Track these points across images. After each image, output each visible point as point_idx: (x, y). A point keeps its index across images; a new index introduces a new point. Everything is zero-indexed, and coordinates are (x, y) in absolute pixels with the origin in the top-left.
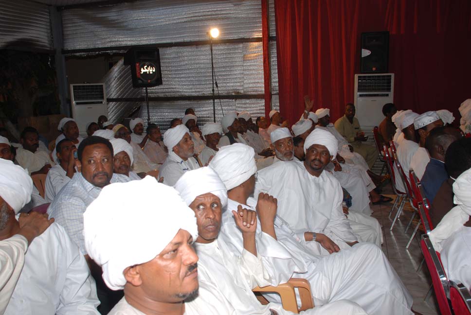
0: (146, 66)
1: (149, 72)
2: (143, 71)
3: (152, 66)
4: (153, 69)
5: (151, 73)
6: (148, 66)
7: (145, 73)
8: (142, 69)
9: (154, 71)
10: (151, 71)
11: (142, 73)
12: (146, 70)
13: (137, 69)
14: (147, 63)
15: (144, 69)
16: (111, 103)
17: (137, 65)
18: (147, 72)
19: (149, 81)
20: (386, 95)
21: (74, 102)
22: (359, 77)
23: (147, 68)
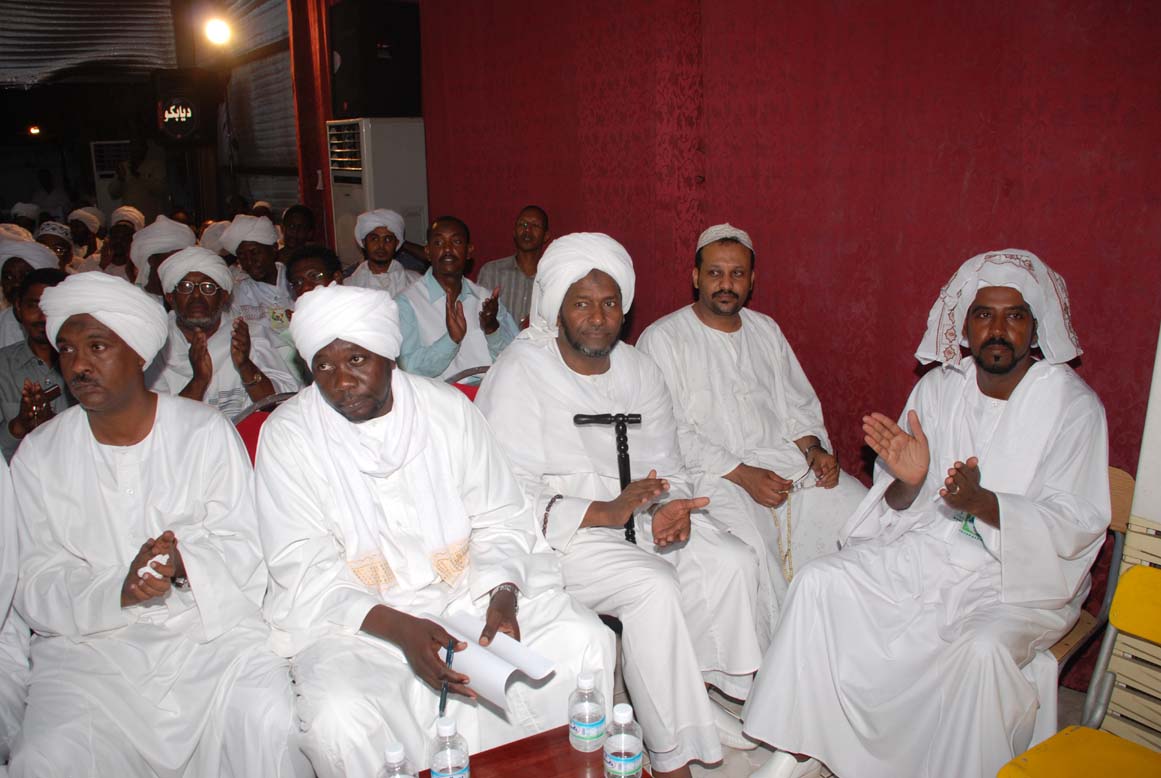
0: (173, 107)
1: (180, 118)
2: (168, 116)
3: (185, 107)
4: (187, 112)
5: (183, 119)
6: (177, 107)
7: (170, 119)
8: (167, 112)
9: (189, 115)
10: (183, 115)
11: (167, 120)
12: (173, 115)
13: (159, 113)
14: (175, 101)
15: (170, 113)
17: (159, 103)
18: (174, 119)
19: (179, 136)
20: (358, 181)
21: (96, 174)
22: (331, 127)
23: (175, 111)
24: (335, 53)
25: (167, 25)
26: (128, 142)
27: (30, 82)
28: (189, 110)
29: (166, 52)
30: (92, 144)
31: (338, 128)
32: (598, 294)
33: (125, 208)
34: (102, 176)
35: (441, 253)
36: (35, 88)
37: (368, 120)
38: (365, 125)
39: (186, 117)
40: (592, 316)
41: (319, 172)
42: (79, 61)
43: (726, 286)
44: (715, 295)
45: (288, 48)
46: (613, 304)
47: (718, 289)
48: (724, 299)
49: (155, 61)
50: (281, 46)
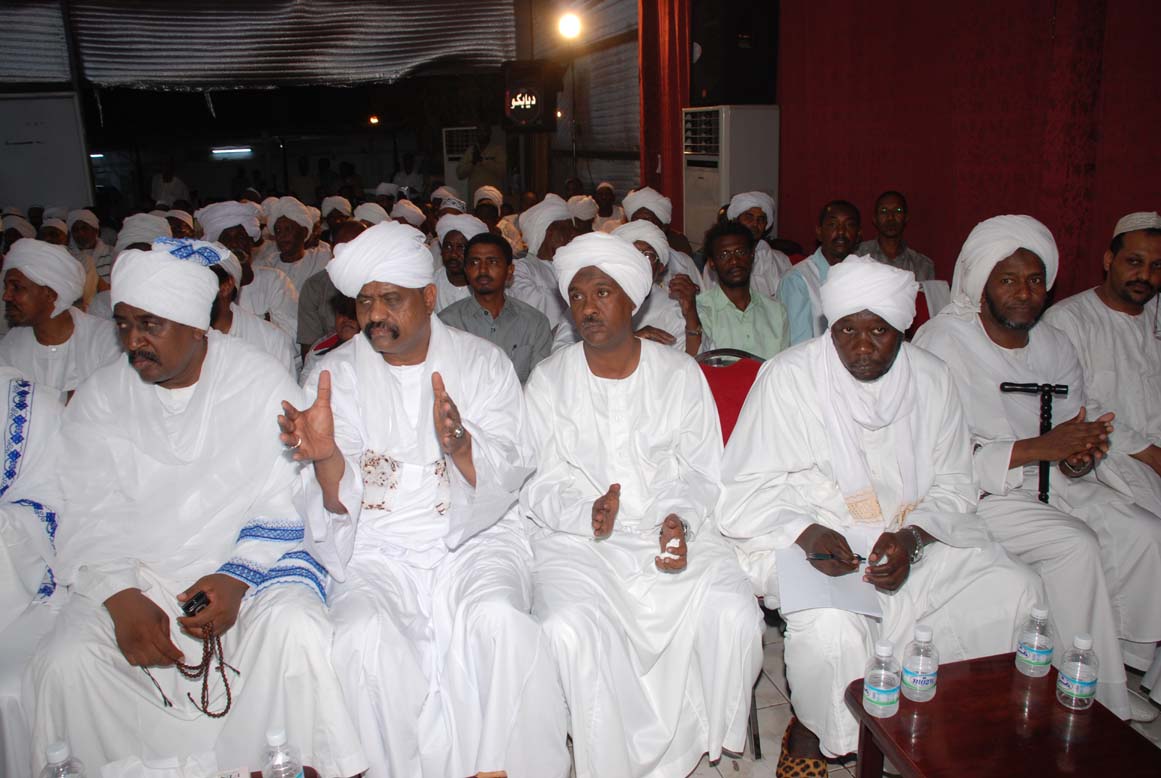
0: (520, 96)
1: (525, 106)
2: (514, 103)
3: (530, 95)
4: (532, 100)
5: (528, 107)
6: (523, 95)
7: (518, 107)
8: (513, 100)
9: (534, 102)
10: (528, 103)
11: (513, 108)
12: (519, 103)
13: (507, 101)
14: (524, 90)
15: (516, 100)
17: (508, 93)
18: (520, 106)
19: (524, 122)
20: (714, 165)
21: (446, 157)
22: (686, 114)
23: (521, 99)
24: (695, 44)
25: (509, 20)
26: (474, 128)
27: (394, 76)
28: (533, 98)
29: (507, 45)
30: (444, 130)
31: (694, 115)
32: (1024, 271)
33: (487, 187)
34: (451, 159)
35: (834, 235)
36: (398, 82)
37: (728, 106)
38: (725, 112)
39: (531, 105)
40: (1018, 292)
41: (659, 156)
42: (434, 56)
43: (1144, 277)
44: (1129, 284)
45: (637, 39)
46: (1038, 281)
47: (1133, 279)
48: (1137, 288)
49: (495, 53)
50: (629, 36)
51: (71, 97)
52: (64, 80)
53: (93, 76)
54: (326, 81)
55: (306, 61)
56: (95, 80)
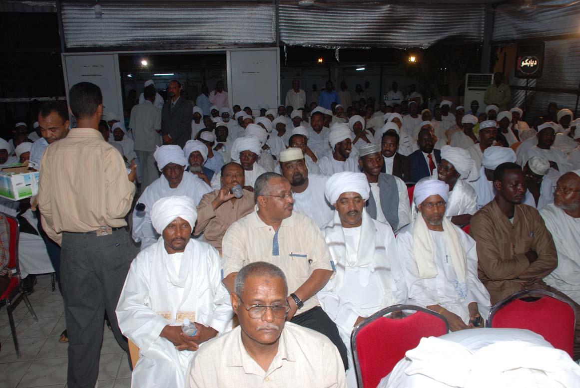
0: (527, 60)
2: (523, 64)
3: (534, 60)
4: (534, 62)
6: (530, 60)
7: (525, 66)
8: (523, 62)
9: (535, 64)
11: (522, 66)
12: (526, 63)
13: (518, 62)
16: (519, 91)
23: (528, 62)
28: (536, 61)
30: (467, 74)
34: (469, 89)
39: (533, 65)
51: (276, 50)
52: (271, 42)
53: (285, 40)
54: (395, 46)
55: (387, 35)
56: (286, 42)
